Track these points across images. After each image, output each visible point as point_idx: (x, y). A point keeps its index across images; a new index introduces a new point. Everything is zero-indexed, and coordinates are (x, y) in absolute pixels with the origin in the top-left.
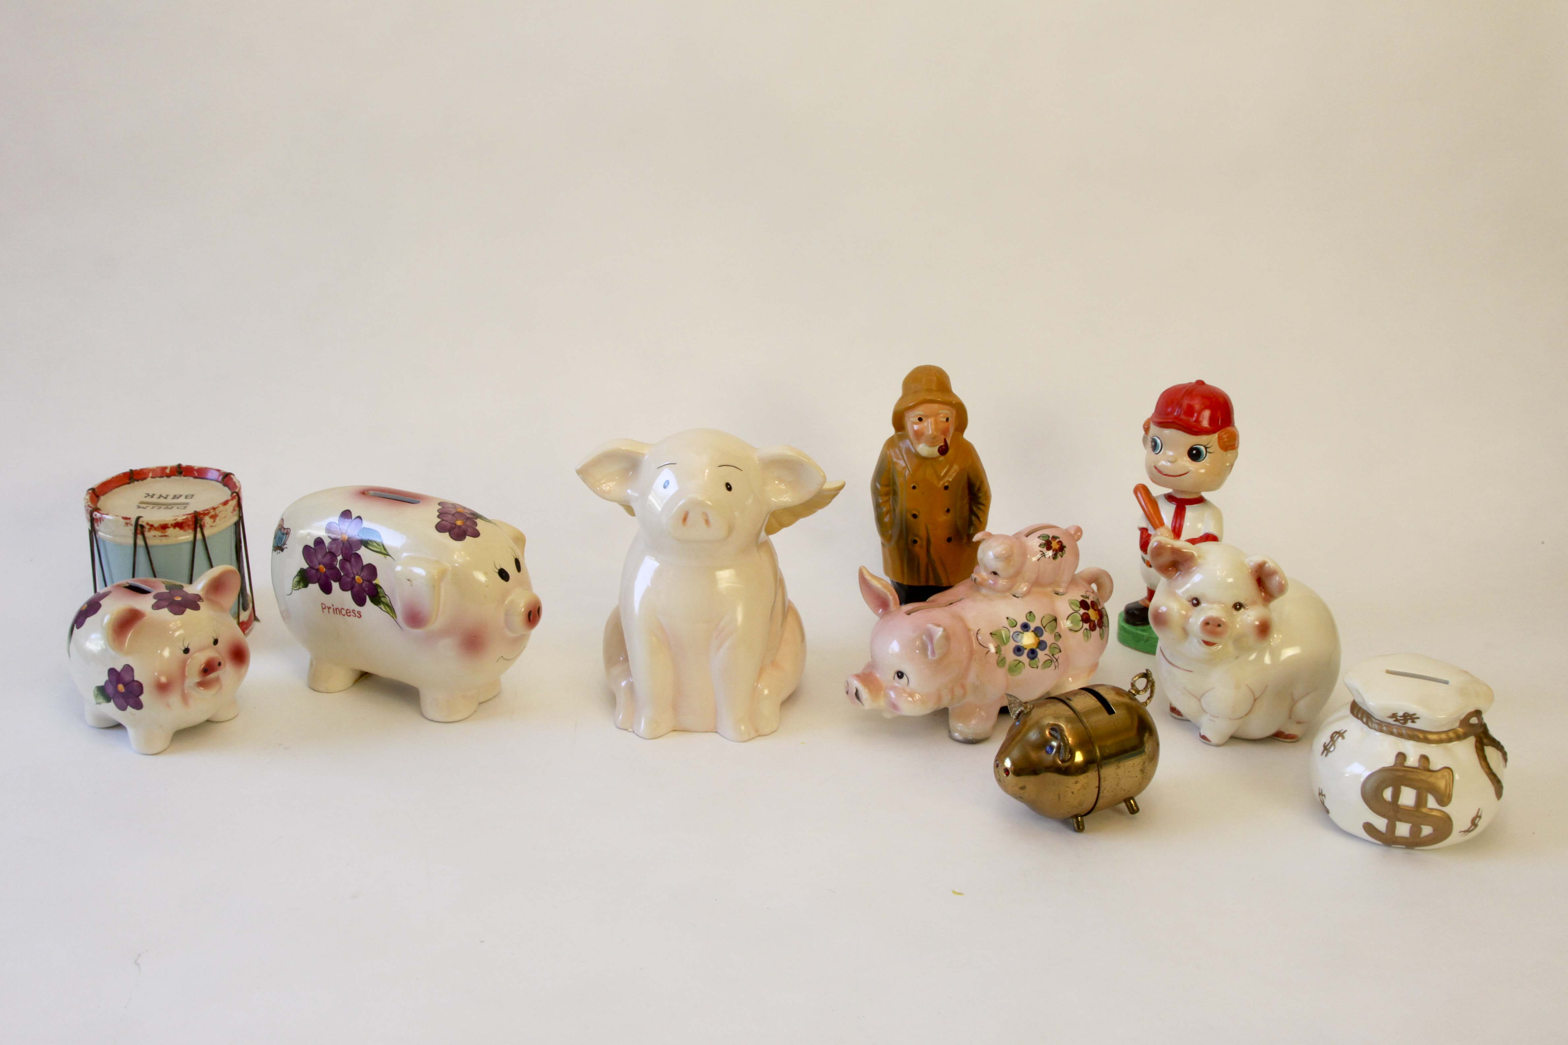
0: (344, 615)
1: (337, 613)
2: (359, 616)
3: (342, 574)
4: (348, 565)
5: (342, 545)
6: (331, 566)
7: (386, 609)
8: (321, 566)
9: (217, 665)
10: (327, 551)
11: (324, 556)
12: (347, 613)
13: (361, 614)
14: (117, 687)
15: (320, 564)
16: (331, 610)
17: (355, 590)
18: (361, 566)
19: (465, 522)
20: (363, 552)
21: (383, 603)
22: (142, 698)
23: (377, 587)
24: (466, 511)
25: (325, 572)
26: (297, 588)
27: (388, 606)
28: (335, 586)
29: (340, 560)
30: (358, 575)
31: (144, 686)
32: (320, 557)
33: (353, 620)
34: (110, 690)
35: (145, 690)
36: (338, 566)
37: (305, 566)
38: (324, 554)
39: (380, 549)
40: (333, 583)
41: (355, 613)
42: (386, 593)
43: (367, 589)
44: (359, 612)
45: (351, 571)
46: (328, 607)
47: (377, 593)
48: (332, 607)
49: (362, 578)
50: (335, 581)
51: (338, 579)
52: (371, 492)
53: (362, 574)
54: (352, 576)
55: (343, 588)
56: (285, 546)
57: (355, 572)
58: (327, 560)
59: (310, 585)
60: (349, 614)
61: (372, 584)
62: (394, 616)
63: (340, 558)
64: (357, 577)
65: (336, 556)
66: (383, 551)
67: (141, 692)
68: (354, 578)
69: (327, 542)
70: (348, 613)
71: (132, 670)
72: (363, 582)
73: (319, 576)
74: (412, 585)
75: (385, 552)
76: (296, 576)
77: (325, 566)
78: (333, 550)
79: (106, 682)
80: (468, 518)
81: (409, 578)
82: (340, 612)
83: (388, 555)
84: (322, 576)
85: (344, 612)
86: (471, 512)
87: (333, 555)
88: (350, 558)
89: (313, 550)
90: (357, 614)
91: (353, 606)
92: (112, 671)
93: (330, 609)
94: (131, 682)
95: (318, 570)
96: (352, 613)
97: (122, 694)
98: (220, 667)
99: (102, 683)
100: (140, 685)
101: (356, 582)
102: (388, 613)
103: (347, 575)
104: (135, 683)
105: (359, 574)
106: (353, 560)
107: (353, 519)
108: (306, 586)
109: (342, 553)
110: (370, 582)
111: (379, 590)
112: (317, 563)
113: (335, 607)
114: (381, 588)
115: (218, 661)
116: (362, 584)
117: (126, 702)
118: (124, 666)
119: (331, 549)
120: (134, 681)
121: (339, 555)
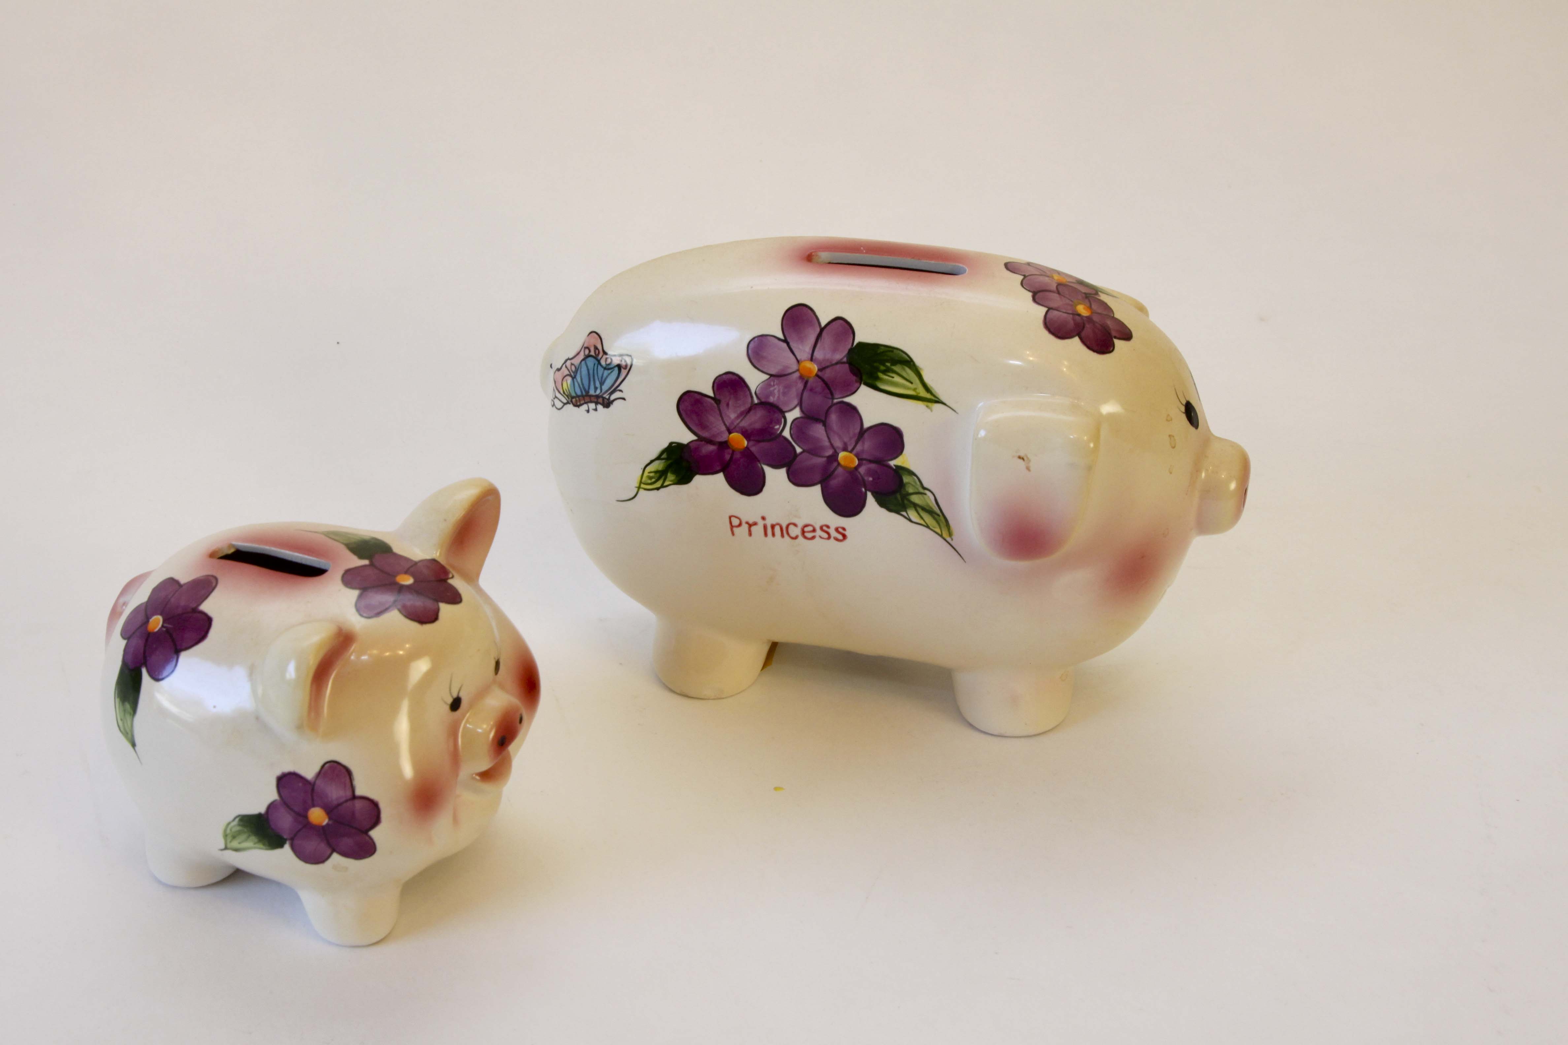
0: (796, 538)
1: (773, 535)
2: (840, 537)
3: (799, 450)
4: (818, 431)
5: (800, 386)
6: (764, 435)
7: (922, 518)
8: (735, 435)
10: (756, 401)
11: (744, 413)
12: (803, 532)
13: (846, 533)
14: (305, 816)
15: (729, 431)
16: (758, 530)
17: (834, 482)
18: (858, 430)
19: (1088, 308)
20: (862, 398)
21: (915, 506)
22: (374, 834)
23: (900, 471)
24: (1071, 280)
25: (747, 448)
26: (658, 484)
27: (930, 512)
28: (775, 475)
29: (794, 420)
30: (845, 449)
31: (382, 806)
32: (732, 415)
34: (285, 822)
35: (384, 816)
36: (786, 433)
37: (686, 437)
38: (743, 408)
39: (915, 390)
40: (768, 470)
41: (828, 533)
42: (925, 485)
43: (871, 479)
44: (840, 529)
45: (826, 443)
46: (747, 523)
47: (901, 485)
48: (761, 523)
49: (857, 455)
50: (776, 466)
51: (785, 461)
52: (824, 256)
53: (859, 448)
54: (830, 452)
55: (798, 479)
56: (617, 395)
57: (838, 444)
58: (755, 420)
59: (699, 478)
60: (809, 535)
61: (887, 466)
62: (945, 535)
63: (793, 415)
64: (842, 455)
65: (782, 413)
66: (923, 393)
67: (376, 820)
68: (834, 457)
69: (755, 380)
70: (808, 532)
71: (348, 772)
72: (859, 465)
73: (728, 457)
74: (1028, 469)
75: (928, 396)
76: (652, 461)
77: (747, 434)
78: (771, 400)
79: (271, 807)
80: (1088, 296)
81: (1022, 455)
82: (785, 531)
83: (938, 401)
84: (737, 456)
85: (796, 530)
87: (775, 411)
88: (827, 413)
89: (709, 400)
90: (834, 534)
91: (822, 514)
92: (286, 781)
93: (753, 528)
94: (347, 801)
95: (722, 444)
96: (819, 532)
97: (322, 832)
99: (260, 808)
100: (374, 806)
101: (839, 464)
102: (928, 527)
103: (814, 450)
104: (358, 804)
105: (850, 448)
106: (833, 417)
107: (824, 323)
108: (684, 480)
109: (800, 404)
110: (881, 462)
111: (906, 478)
112: (723, 428)
113: (769, 523)
114: (911, 473)
116: (856, 468)
117: (329, 844)
118: (323, 767)
119: (768, 396)
120: (354, 797)
121: (791, 409)
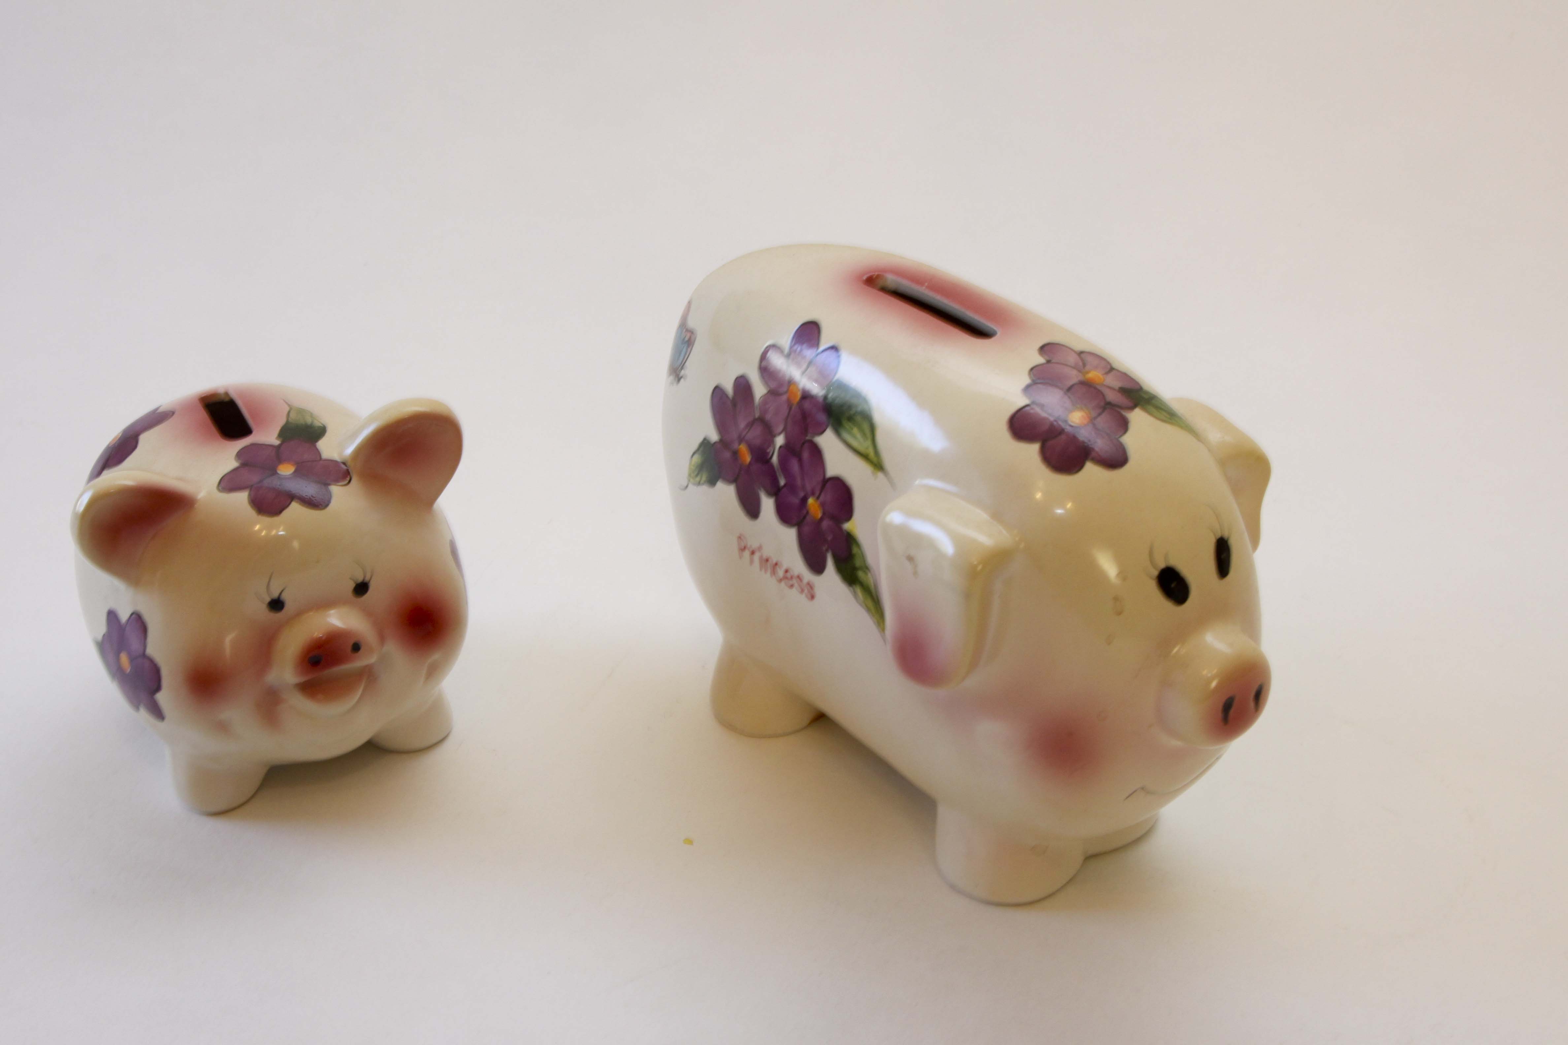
0: (781, 580)
1: (767, 570)
2: (809, 593)
3: (782, 482)
5: (786, 410)
6: (761, 456)
7: (864, 600)
8: (743, 448)
9: (349, 649)
10: (758, 415)
11: (750, 425)
12: (786, 576)
13: (815, 591)
15: (740, 442)
16: (757, 558)
17: (805, 530)
18: (821, 477)
19: (1095, 418)
20: (828, 441)
21: (860, 584)
23: (850, 540)
25: (750, 464)
26: (698, 479)
27: (870, 595)
28: (768, 504)
29: (781, 447)
30: (814, 495)
32: (743, 424)
33: (795, 596)
36: (775, 459)
37: (714, 437)
38: (751, 419)
39: (866, 448)
40: (763, 494)
41: (802, 585)
42: (868, 563)
43: (831, 537)
44: (810, 586)
45: (800, 482)
46: (750, 549)
47: (851, 554)
48: (758, 553)
49: (822, 505)
50: (768, 493)
51: (775, 492)
53: (823, 497)
54: (802, 494)
55: (785, 515)
56: (686, 372)
57: (809, 487)
58: (755, 435)
59: (720, 485)
60: (790, 581)
61: (841, 529)
62: (881, 623)
64: (811, 501)
65: (772, 435)
66: (872, 456)
68: (804, 500)
69: (759, 390)
70: (788, 578)
72: (821, 519)
73: (738, 468)
74: (915, 573)
75: (874, 458)
76: (694, 454)
77: (752, 449)
78: (768, 417)
80: (1108, 406)
81: (911, 555)
82: (774, 569)
83: (881, 469)
84: (743, 469)
85: (781, 573)
86: (1127, 385)
87: (768, 431)
88: (802, 450)
89: (731, 402)
90: (807, 589)
91: (799, 565)
93: (754, 555)
95: (735, 454)
96: (797, 583)
98: (357, 655)
101: (809, 510)
102: (867, 611)
103: (791, 487)
105: (818, 494)
106: (806, 455)
107: (822, 348)
108: (712, 482)
109: (785, 431)
110: (838, 521)
111: (855, 550)
112: (737, 435)
113: (764, 554)
114: (858, 545)
115: (352, 642)
116: (820, 521)
119: (765, 414)
121: (780, 434)
